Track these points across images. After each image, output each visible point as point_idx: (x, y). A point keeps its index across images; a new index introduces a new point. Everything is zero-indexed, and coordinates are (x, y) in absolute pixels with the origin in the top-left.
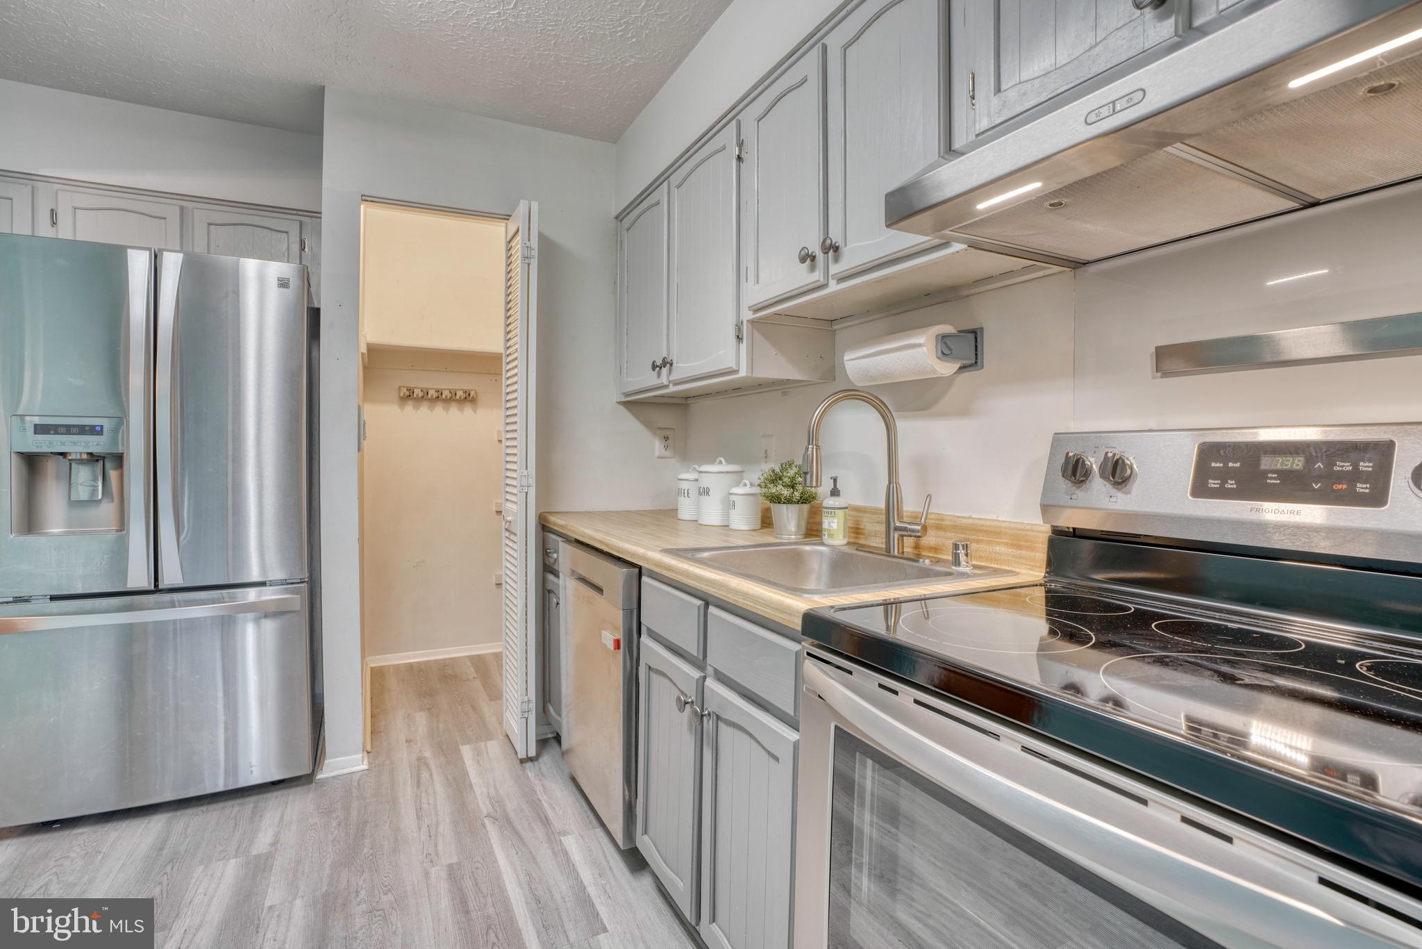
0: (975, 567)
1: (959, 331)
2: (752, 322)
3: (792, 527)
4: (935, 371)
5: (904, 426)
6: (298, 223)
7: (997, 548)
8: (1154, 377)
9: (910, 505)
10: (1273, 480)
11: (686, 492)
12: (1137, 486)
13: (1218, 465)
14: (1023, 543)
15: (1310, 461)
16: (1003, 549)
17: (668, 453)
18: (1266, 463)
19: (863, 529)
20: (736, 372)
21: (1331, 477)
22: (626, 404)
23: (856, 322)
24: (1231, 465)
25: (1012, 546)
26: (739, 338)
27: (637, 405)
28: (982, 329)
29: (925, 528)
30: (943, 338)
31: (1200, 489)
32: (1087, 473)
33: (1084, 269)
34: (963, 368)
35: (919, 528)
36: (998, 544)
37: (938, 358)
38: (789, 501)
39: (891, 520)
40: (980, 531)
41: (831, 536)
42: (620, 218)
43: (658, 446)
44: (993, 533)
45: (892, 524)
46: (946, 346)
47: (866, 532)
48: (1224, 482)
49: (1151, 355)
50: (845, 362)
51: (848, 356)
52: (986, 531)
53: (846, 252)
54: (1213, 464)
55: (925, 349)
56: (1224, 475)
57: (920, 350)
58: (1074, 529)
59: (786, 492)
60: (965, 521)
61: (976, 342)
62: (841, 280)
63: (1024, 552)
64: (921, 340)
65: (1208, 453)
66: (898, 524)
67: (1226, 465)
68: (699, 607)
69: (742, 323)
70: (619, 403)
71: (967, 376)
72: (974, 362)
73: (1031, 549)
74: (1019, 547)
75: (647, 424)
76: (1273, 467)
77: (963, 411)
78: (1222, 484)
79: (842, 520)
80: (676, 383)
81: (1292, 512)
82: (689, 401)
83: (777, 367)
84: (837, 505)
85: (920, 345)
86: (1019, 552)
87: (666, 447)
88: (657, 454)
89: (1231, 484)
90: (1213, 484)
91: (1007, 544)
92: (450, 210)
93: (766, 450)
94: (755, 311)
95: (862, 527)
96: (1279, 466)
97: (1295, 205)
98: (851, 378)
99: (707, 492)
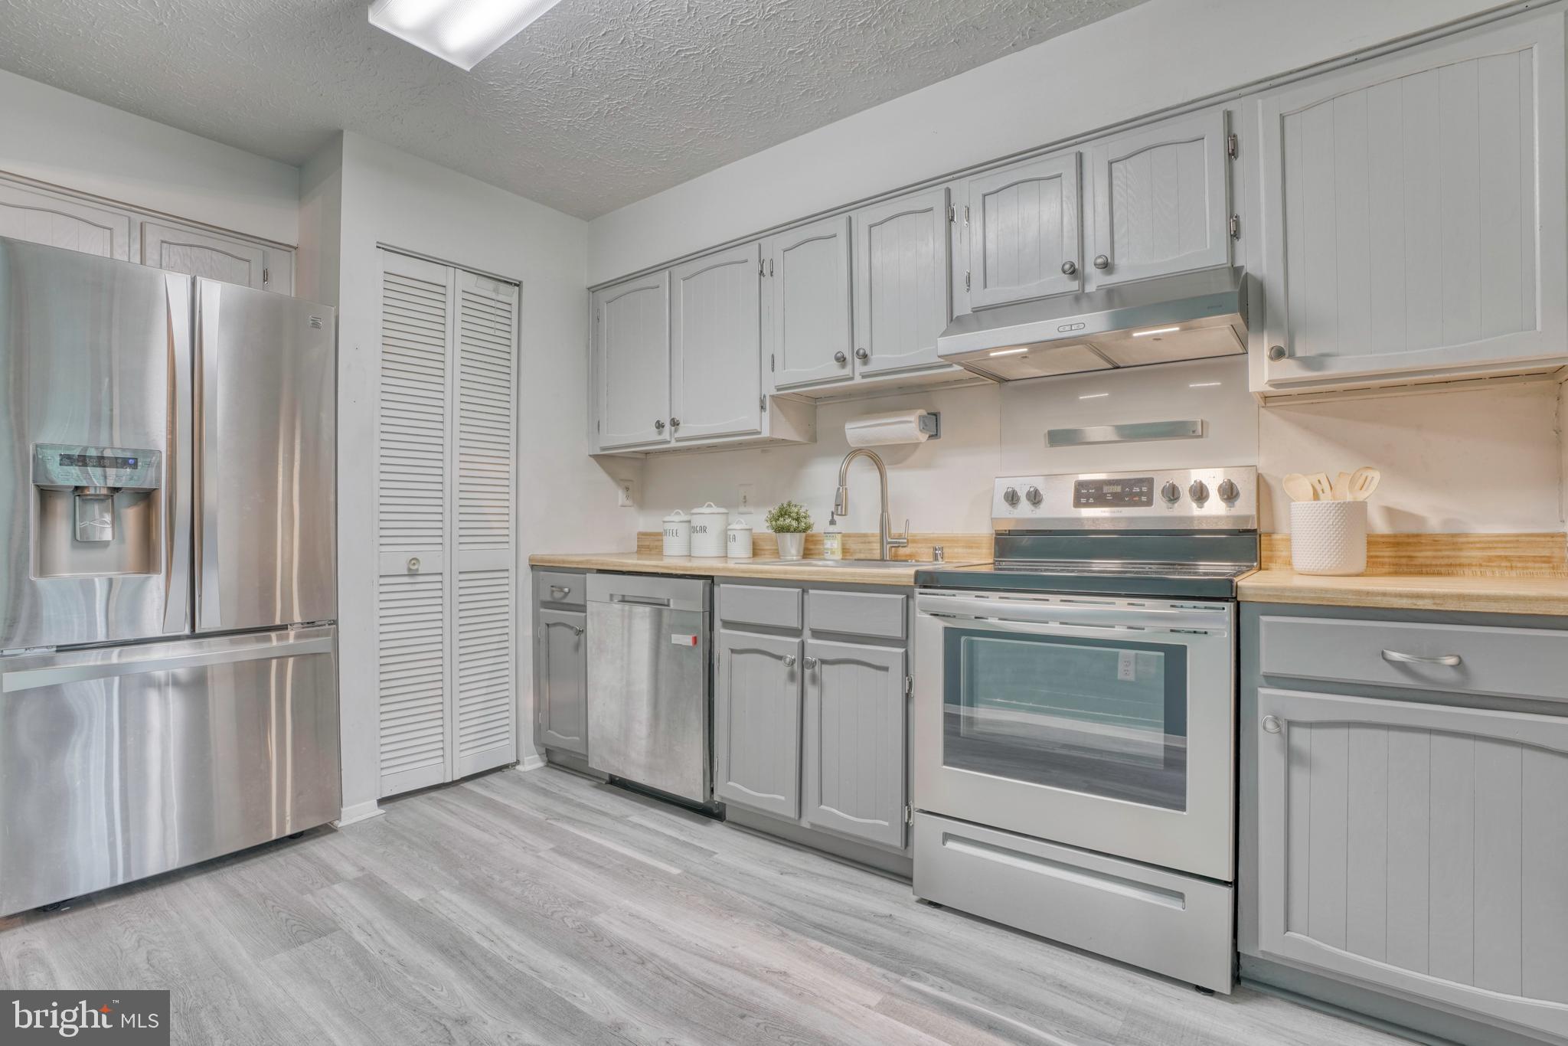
0: (947, 562)
1: (928, 414)
2: (772, 396)
3: (794, 551)
4: (917, 439)
5: (891, 474)
6: (262, 252)
7: (956, 550)
8: (1048, 448)
9: (896, 529)
10: (1109, 497)
11: (674, 532)
12: (1043, 505)
13: (1084, 491)
14: (973, 545)
15: (1123, 488)
16: (960, 550)
17: (628, 503)
18: (1106, 489)
20: (760, 433)
21: (1132, 495)
22: (596, 457)
23: (838, 401)
24: (1090, 491)
25: (966, 547)
26: (763, 408)
27: (606, 459)
28: (939, 413)
29: (908, 542)
30: (921, 418)
31: (1078, 504)
32: (1018, 499)
33: (1008, 384)
34: (931, 437)
35: (906, 541)
37: (921, 430)
38: (796, 530)
39: (885, 537)
41: (833, 553)
42: (594, 289)
43: (621, 496)
44: (954, 541)
45: (885, 541)
46: (924, 427)
47: (851, 551)
48: (1088, 500)
49: (1045, 435)
50: (847, 430)
51: (848, 426)
52: (947, 540)
53: (874, 358)
54: (1082, 491)
55: (913, 424)
56: (1088, 497)
57: (910, 425)
58: (1009, 531)
59: (794, 524)
61: (937, 421)
62: (864, 377)
63: (974, 550)
64: (912, 418)
65: (1080, 486)
66: (889, 540)
67: (1088, 491)
69: (765, 396)
70: (590, 456)
71: (933, 441)
72: (935, 435)
73: (978, 548)
74: (971, 547)
75: (613, 475)
76: (1108, 491)
77: (927, 465)
79: (840, 542)
80: (678, 440)
82: (649, 457)
83: (788, 432)
84: (835, 531)
85: (910, 422)
87: (627, 497)
88: (620, 503)
89: (1091, 500)
90: (1083, 500)
92: (456, 266)
93: (745, 497)
94: (778, 390)
95: (848, 547)
96: (1111, 491)
97: (1110, 366)
98: (849, 441)
99: (704, 529)
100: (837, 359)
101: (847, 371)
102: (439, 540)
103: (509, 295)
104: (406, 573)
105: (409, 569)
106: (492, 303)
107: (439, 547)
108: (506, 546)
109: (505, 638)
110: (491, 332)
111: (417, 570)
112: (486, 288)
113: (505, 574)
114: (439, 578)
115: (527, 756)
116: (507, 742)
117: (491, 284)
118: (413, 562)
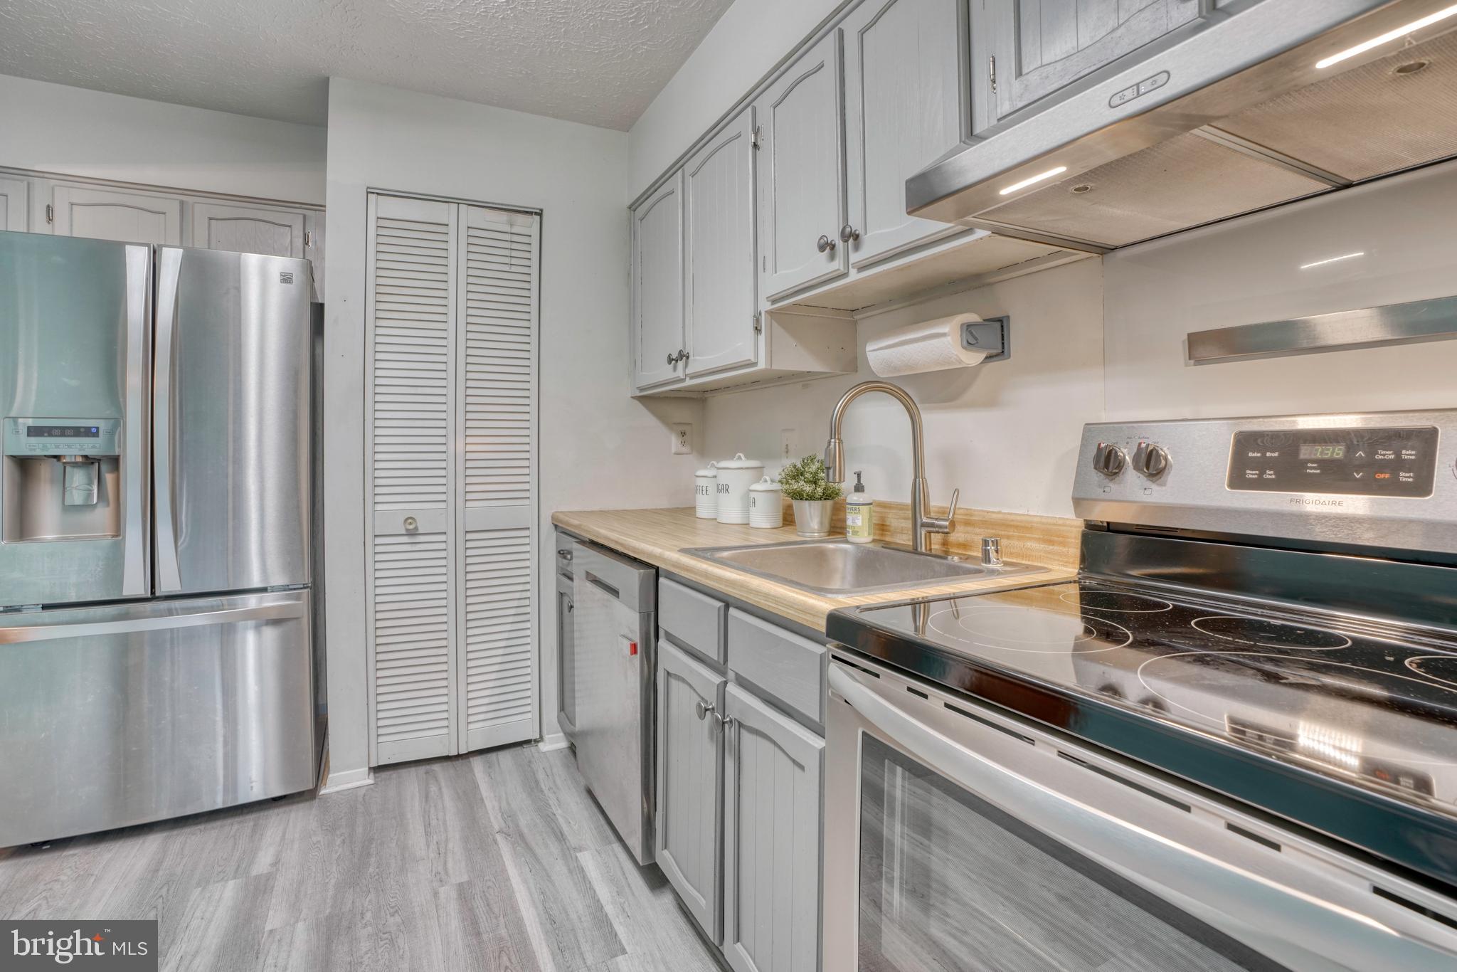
0: (1006, 564)
1: (984, 320)
2: (770, 313)
3: (815, 524)
4: (960, 362)
5: (932, 419)
6: (301, 217)
7: (1029, 544)
8: (1186, 365)
9: (937, 500)
10: (1313, 470)
11: (704, 489)
12: (1171, 478)
13: (1255, 455)
14: (1056, 539)
15: (1350, 449)
16: (1035, 545)
17: (685, 449)
18: (1305, 452)
19: (889, 526)
20: (755, 364)
21: (1373, 465)
22: (642, 399)
23: (880, 311)
24: (1268, 454)
25: (1043, 541)
26: (757, 330)
27: (651, 400)
28: (1008, 317)
29: (953, 524)
30: (969, 328)
31: (1238, 480)
32: (1120, 465)
33: (1112, 254)
34: (989, 358)
35: (947, 523)
36: (1030, 539)
37: (963, 347)
38: (811, 497)
39: (918, 515)
40: (1011, 526)
41: (855, 533)
42: (634, 207)
43: (674, 442)
44: (1022, 528)
45: (919, 521)
46: (971, 336)
47: (892, 529)
48: (1262, 472)
49: (1184, 342)
50: (867, 353)
51: (870, 347)
52: (1017, 527)
53: (866, 240)
54: (1251, 454)
55: (949, 338)
56: (1262, 465)
57: (944, 339)
58: (1108, 523)
59: (808, 488)
60: (994, 516)
61: (1002, 330)
62: (861, 269)
63: (1056, 548)
64: (945, 329)
65: (1245, 442)
66: (925, 520)
67: (1264, 454)
68: (719, 609)
69: (760, 314)
70: (632, 397)
71: (995, 365)
72: (1002, 352)
73: (1063, 544)
74: (1051, 542)
75: (663, 419)
76: (1313, 457)
77: (991, 402)
78: (1261, 475)
79: (867, 516)
80: (693, 377)
81: (1333, 503)
82: (707, 395)
83: (797, 359)
84: (861, 501)
85: (944, 335)
86: (1051, 547)
87: (683, 443)
88: (673, 450)
89: (1270, 475)
90: (1251, 474)
91: (1038, 540)
92: (458, 201)
93: (787, 445)
94: (774, 302)
95: (888, 524)
96: (1319, 456)
97: (1327, 187)
98: (874, 370)
99: (726, 489)
100: (822, 248)
101: (837, 265)
102: (443, 497)
103: (527, 225)
104: (405, 533)
105: (407, 530)
106: (507, 237)
107: (443, 505)
108: (527, 502)
109: (526, 602)
110: (506, 268)
111: (416, 528)
112: (498, 220)
113: (526, 533)
114: (443, 538)
115: (548, 734)
116: (529, 715)
117: (504, 216)
118: (410, 521)
